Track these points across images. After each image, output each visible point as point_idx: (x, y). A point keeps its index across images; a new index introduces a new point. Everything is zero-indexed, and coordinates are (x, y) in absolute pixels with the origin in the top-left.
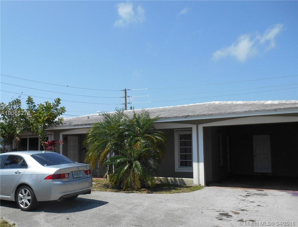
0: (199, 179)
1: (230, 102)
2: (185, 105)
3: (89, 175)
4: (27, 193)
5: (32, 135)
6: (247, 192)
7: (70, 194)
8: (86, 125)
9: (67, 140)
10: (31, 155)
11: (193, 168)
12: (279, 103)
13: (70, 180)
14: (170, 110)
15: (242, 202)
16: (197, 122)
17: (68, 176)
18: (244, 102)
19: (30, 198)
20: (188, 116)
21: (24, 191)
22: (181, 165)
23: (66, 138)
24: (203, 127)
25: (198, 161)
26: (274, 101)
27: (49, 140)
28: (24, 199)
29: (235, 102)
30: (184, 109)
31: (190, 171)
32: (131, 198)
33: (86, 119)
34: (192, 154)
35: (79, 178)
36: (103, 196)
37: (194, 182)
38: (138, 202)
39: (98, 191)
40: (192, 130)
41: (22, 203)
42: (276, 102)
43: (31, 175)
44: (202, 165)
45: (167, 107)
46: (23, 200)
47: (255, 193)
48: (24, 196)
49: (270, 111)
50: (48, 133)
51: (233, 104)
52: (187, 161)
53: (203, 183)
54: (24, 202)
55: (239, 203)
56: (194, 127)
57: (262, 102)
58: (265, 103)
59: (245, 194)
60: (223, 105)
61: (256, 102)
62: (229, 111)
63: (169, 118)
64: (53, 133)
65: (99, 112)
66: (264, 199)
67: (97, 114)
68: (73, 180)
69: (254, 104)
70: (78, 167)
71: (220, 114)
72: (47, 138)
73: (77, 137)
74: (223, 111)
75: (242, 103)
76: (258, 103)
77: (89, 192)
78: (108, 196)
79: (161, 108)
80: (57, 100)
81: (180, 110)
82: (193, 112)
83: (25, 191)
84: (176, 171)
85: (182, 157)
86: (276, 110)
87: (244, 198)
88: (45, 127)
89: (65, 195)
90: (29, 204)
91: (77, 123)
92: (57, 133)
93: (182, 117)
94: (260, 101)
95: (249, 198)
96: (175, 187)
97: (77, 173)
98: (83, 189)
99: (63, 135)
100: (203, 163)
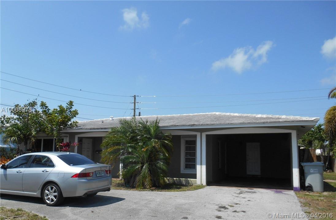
0: (201, 179)
1: (228, 114)
2: (190, 114)
3: (108, 175)
4: (53, 190)
5: (47, 137)
6: (240, 191)
7: (93, 191)
8: (102, 129)
9: (82, 142)
10: (58, 155)
11: (196, 170)
12: (267, 117)
13: (94, 178)
14: (177, 118)
15: (236, 198)
16: (201, 131)
17: (92, 175)
18: (240, 115)
19: (56, 194)
20: (194, 125)
21: (50, 188)
22: (186, 168)
23: (81, 140)
24: (206, 135)
25: (201, 164)
26: (263, 115)
27: (65, 142)
28: (51, 195)
29: (232, 114)
30: (190, 118)
31: (193, 173)
32: (144, 195)
33: (101, 123)
34: (196, 157)
35: (101, 177)
36: (119, 194)
37: (197, 182)
38: (151, 199)
39: (114, 189)
40: (196, 137)
41: (48, 199)
42: (264, 116)
43: (58, 174)
44: (204, 167)
45: (174, 115)
46: (49, 196)
47: (247, 191)
48: (50, 193)
49: (259, 123)
50: (63, 135)
51: (231, 115)
52: (191, 164)
53: (204, 183)
54: (50, 198)
55: (234, 199)
56: (198, 134)
57: (254, 115)
58: (256, 116)
59: (239, 192)
60: (222, 116)
61: (249, 115)
62: (228, 122)
63: (177, 126)
64: (68, 135)
65: (113, 117)
66: (254, 195)
67: (111, 119)
68: (96, 178)
69: (247, 117)
70: (101, 167)
71: (221, 124)
72: (63, 139)
73: (91, 140)
74: (223, 122)
75: (238, 115)
76: (250, 116)
77: (109, 190)
78: (124, 194)
79: (169, 115)
80: (69, 103)
81: (186, 119)
82: (197, 121)
83: (52, 188)
84: (181, 172)
85: (187, 160)
86: (264, 123)
87: (238, 195)
88: (60, 129)
89: (88, 192)
90: (55, 200)
91: (93, 127)
92: (72, 135)
93: (189, 125)
94: (253, 115)
95: (241, 195)
96: (181, 186)
97: (100, 173)
98: (103, 187)
99: (78, 137)
100: (205, 166)
